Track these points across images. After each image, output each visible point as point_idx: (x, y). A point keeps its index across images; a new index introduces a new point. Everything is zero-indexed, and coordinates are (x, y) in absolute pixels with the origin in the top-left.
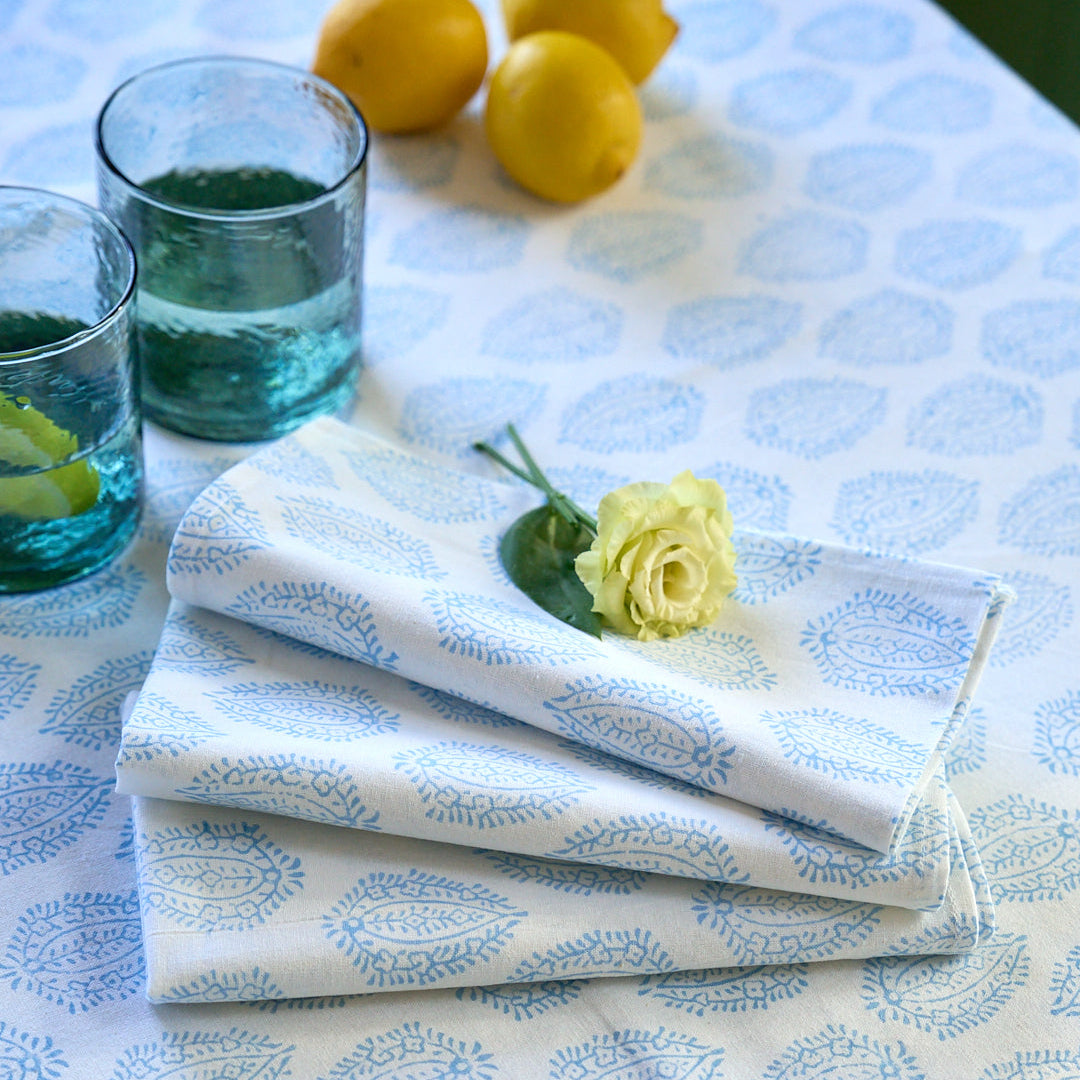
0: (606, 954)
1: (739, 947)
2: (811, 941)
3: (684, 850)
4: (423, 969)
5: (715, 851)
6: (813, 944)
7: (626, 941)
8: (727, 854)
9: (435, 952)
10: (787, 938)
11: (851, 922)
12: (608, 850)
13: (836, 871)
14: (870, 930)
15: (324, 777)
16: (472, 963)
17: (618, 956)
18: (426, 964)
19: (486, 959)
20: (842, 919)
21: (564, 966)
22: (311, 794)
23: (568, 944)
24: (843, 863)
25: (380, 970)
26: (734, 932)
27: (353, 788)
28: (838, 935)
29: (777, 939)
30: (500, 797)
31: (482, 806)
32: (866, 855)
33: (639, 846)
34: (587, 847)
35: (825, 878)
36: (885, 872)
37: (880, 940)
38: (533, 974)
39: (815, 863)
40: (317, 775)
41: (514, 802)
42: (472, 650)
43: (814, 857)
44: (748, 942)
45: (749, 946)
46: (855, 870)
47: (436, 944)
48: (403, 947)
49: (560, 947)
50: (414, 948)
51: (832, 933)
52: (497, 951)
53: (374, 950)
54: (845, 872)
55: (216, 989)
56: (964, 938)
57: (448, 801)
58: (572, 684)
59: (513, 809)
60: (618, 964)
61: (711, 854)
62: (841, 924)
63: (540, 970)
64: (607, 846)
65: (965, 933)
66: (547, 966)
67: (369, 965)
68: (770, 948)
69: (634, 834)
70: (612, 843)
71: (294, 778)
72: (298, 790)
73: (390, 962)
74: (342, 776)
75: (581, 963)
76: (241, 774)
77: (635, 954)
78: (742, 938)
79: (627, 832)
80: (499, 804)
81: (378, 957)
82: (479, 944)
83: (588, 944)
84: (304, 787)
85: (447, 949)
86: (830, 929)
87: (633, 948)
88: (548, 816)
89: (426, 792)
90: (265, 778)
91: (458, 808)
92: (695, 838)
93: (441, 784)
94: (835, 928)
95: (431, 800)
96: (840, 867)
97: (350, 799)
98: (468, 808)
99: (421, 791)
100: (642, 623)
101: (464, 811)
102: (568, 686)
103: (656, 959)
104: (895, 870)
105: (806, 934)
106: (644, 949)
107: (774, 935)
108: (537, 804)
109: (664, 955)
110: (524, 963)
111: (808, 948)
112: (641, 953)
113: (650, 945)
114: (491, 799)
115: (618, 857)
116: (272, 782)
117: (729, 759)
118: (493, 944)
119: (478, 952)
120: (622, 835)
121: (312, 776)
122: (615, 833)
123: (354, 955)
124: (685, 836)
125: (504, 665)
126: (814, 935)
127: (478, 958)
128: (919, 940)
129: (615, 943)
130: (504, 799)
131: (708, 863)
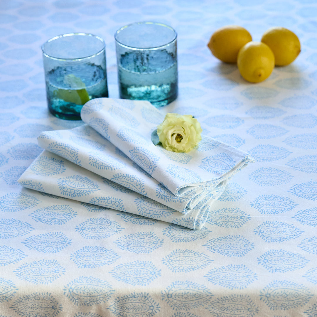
0: (111, 202)
1: (140, 209)
2: (156, 213)
3: (135, 184)
4: (72, 193)
5: (141, 186)
6: (156, 214)
7: (116, 200)
8: (143, 187)
9: (76, 191)
10: (151, 211)
11: (167, 212)
12: (121, 180)
13: (164, 197)
14: (170, 214)
15: (73, 150)
16: (83, 195)
17: (113, 203)
18: (73, 192)
19: (86, 195)
20: (165, 211)
21: (101, 202)
22: (69, 153)
23: (104, 197)
24: (166, 195)
25: (64, 191)
26: (140, 206)
27: (77, 154)
28: (163, 213)
29: (149, 210)
30: (105, 163)
31: (100, 164)
32: (172, 195)
33: (127, 181)
34: (117, 178)
35: (161, 198)
36: (174, 200)
37: (172, 218)
38: (94, 202)
39: (160, 194)
40: (72, 149)
41: (107, 165)
42: (121, 137)
43: (161, 193)
44: (142, 209)
45: (142, 210)
46: (168, 198)
47: (77, 189)
48: (70, 187)
49: (102, 197)
50: (73, 188)
51: (161, 213)
52: (89, 194)
53: (64, 186)
54: (166, 197)
55: (30, 185)
56: (191, 223)
57: (94, 161)
58: (135, 147)
59: (106, 166)
60: (113, 205)
61: (140, 186)
62: (164, 211)
63: (96, 201)
64: (121, 179)
65: (191, 222)
66: (98, 201)
67: (62, 189)
68: (146, 212)
69: (127, 178)
70: (122, 179)
71: (68, 149)
72: (67, 151)
73: (66, 189)
74: (77, 151)
75: (105, 202)
76: (58, 145)
77: (117, 204)
78: (141, 207)
79: (126, 177)
80: (103, 165)
81: (64, 188)
82: (86, 191)
83: (108, 199)
84: (68, 151)
85: (79, 191)
86: (161, 212)
87: (117, 202)
88: (112, 170)
89: (91, 158)
90: (62, 148)
91: (95, 163)
92: (138, 182)
93: (94, 158)
94: (163, 212)
95: (91, 160)
96: (165, 196)
97: (76, 156)
98: (97, 164)
99: (90, 158)
100: (168, 146)
101: (96, 164)
102: (134, 148)
103: (121, 207)
104: (176, 200)
105: (156, 211)
106: (119, 204)
107: (148, 209)
108: (111, 167)
109: (123, 206)
110: (93, 198)
111: (155, 214)
112: (118, 204)
113: (121, 203)
114: (103, 163)
115: (122, 182)
116: (63, 149)
117: (155, 168)
118: (89, 193)
119: (85, 193)
120: (125, 177)
121: (71, 149)
122: (123, 177)
123: (60, 186)
124: (137, 181)
125: (125, 141)
126: (157, 212)
127: (84, 194)
128: (180, 220)
129: (114, 200)
130: (105, 164)
131: (139, 188)
